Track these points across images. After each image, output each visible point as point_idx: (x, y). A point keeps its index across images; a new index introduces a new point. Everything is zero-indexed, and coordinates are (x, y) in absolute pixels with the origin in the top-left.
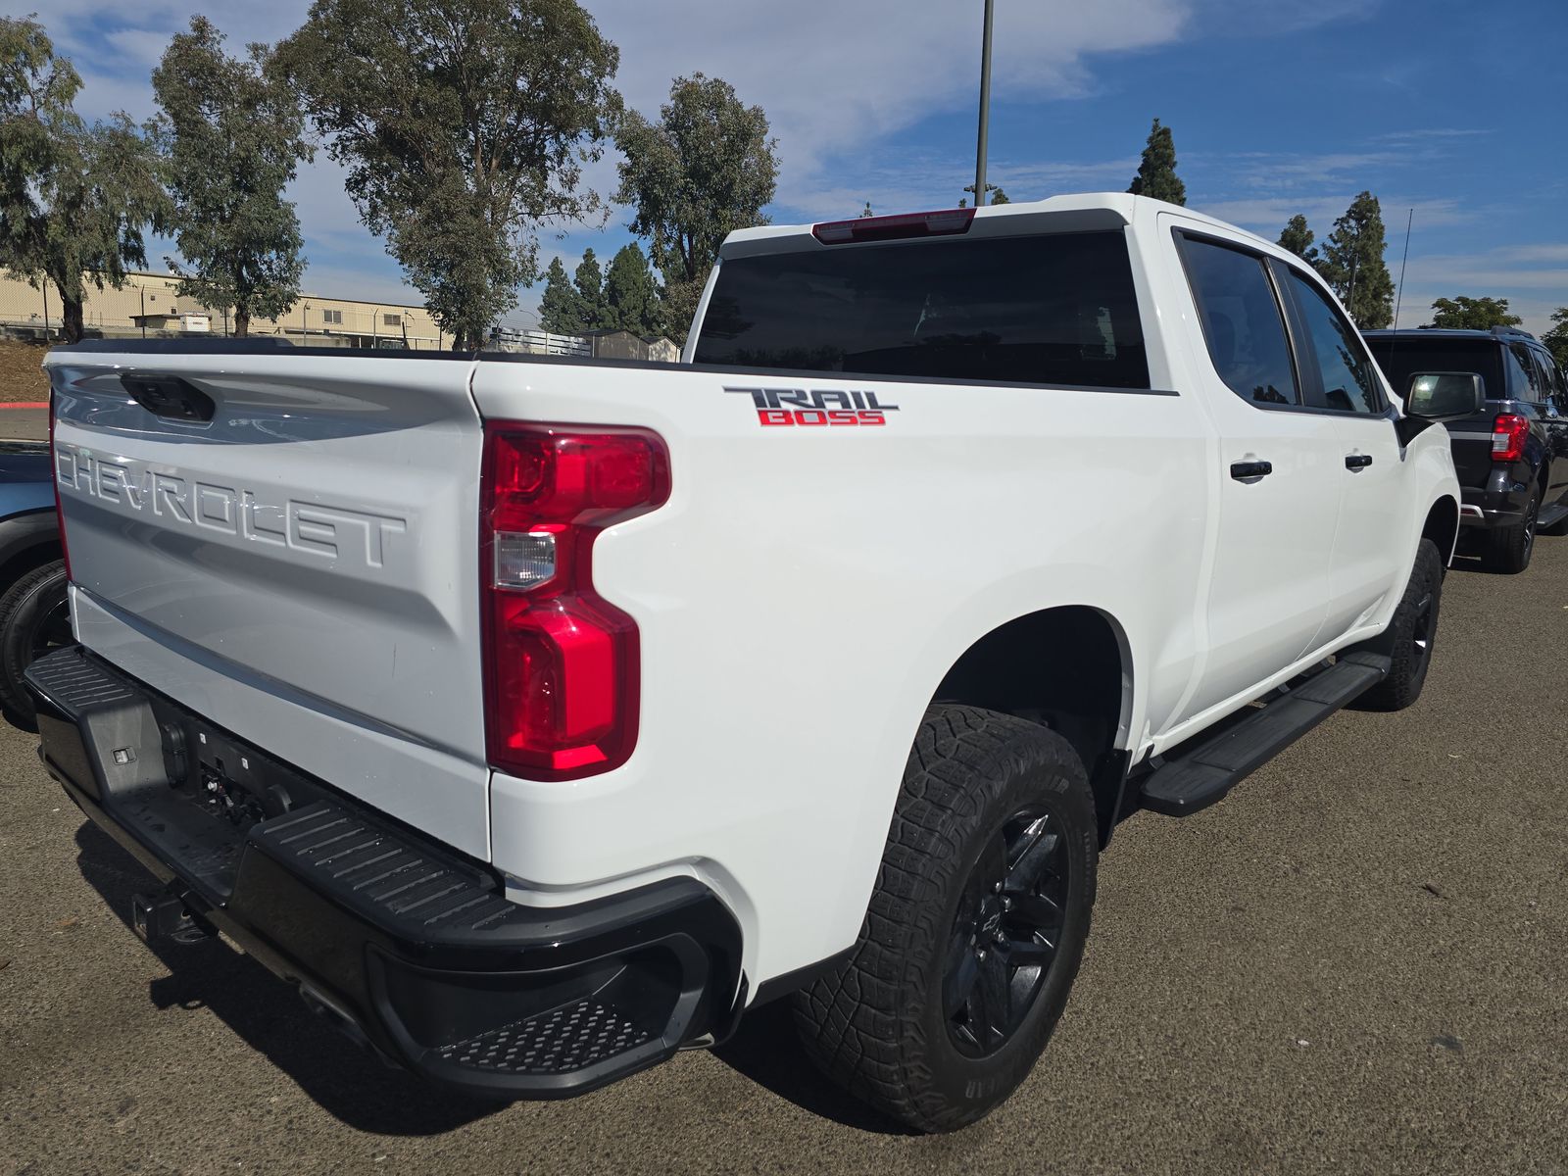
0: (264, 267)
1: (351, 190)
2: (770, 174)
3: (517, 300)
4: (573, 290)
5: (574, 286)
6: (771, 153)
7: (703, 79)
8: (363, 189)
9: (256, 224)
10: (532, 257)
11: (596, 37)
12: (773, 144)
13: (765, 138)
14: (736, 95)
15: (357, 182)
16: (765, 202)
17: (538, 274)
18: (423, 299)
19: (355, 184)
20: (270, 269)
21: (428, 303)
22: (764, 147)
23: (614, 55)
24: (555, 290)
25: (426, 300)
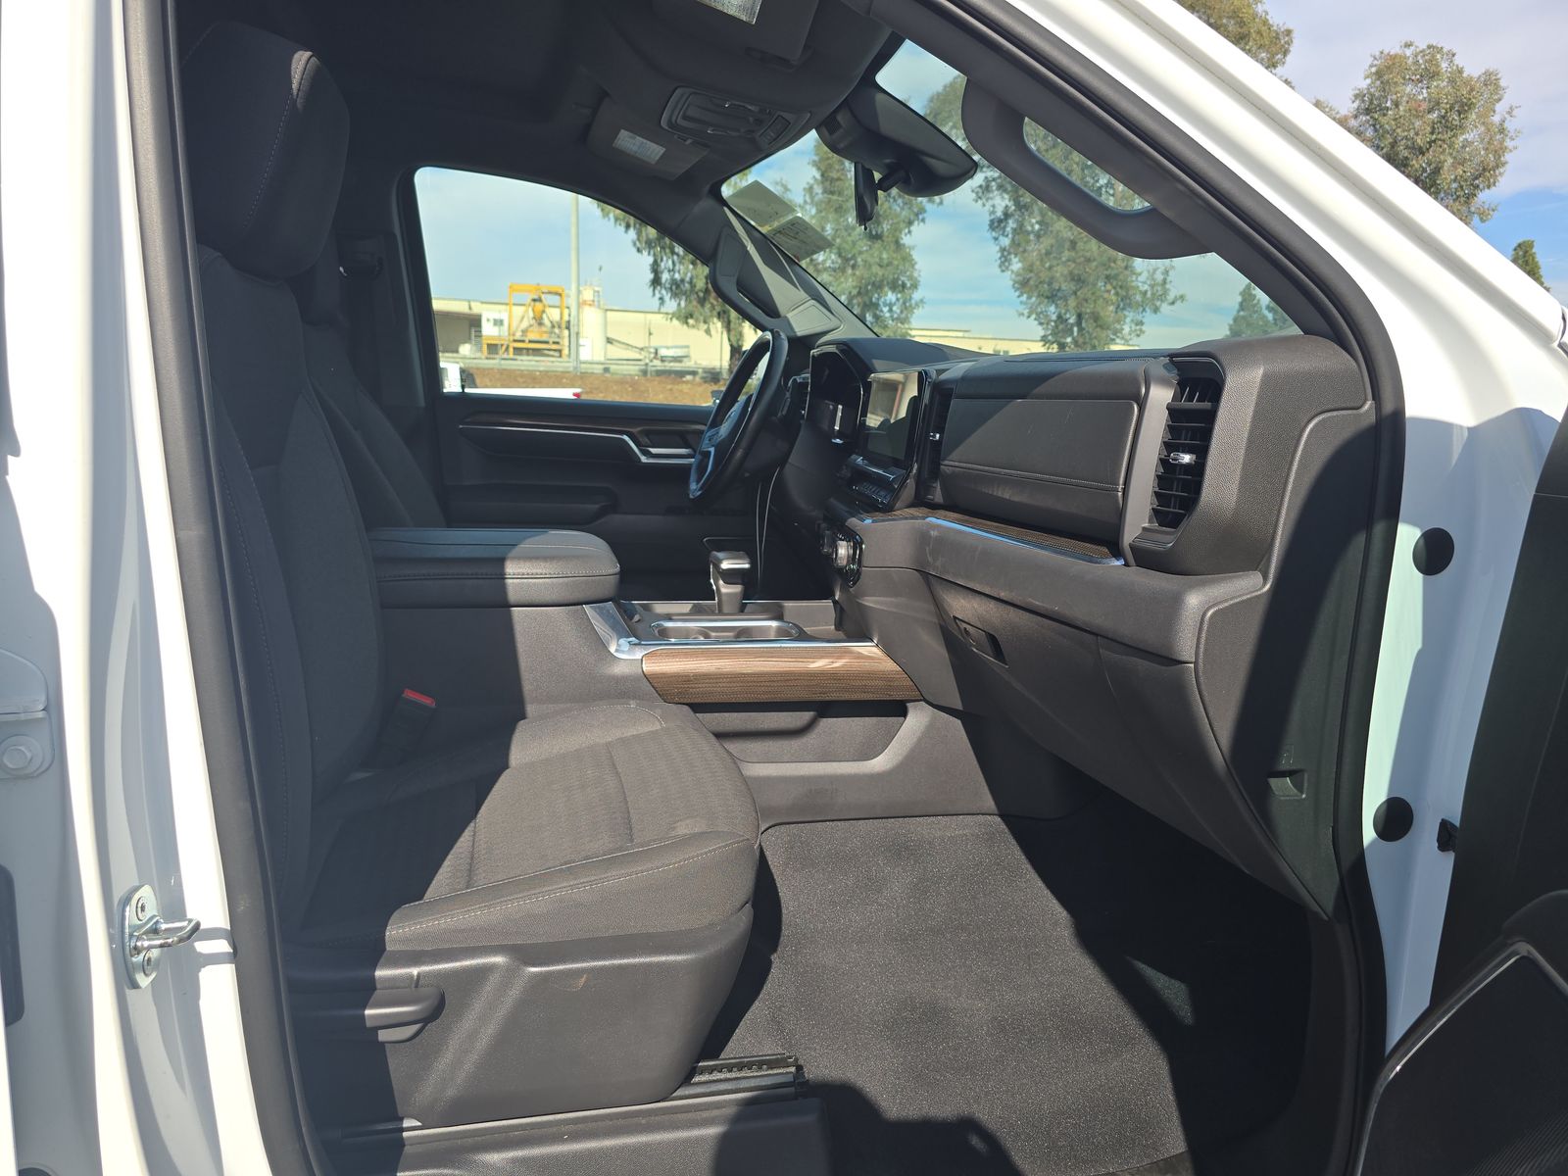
0: (886, 309)
1: (993, 230)
2: (1499, 152)
3: (1144, 328)
4: (1265, 317)
5: (1266, 312)
6: (1506, 125)
7: (1412, 48)
8: (1005, 227)
9: (875, 269)
10: (1164, 282)
11: (1265, 22)
12: (1510, 113)
13: (1499, 107)
14: (1458, 61)
15: (1000, 221)
16: (1489, 187)
17: (1171, 297)
18: (1040, 332)
19: (997, 224)
20: (891, 310)
21: (1044, 336)
22: (1496, 119)
23: (1286, 39)
24: (1243, 317)
25: (1042, 333)
